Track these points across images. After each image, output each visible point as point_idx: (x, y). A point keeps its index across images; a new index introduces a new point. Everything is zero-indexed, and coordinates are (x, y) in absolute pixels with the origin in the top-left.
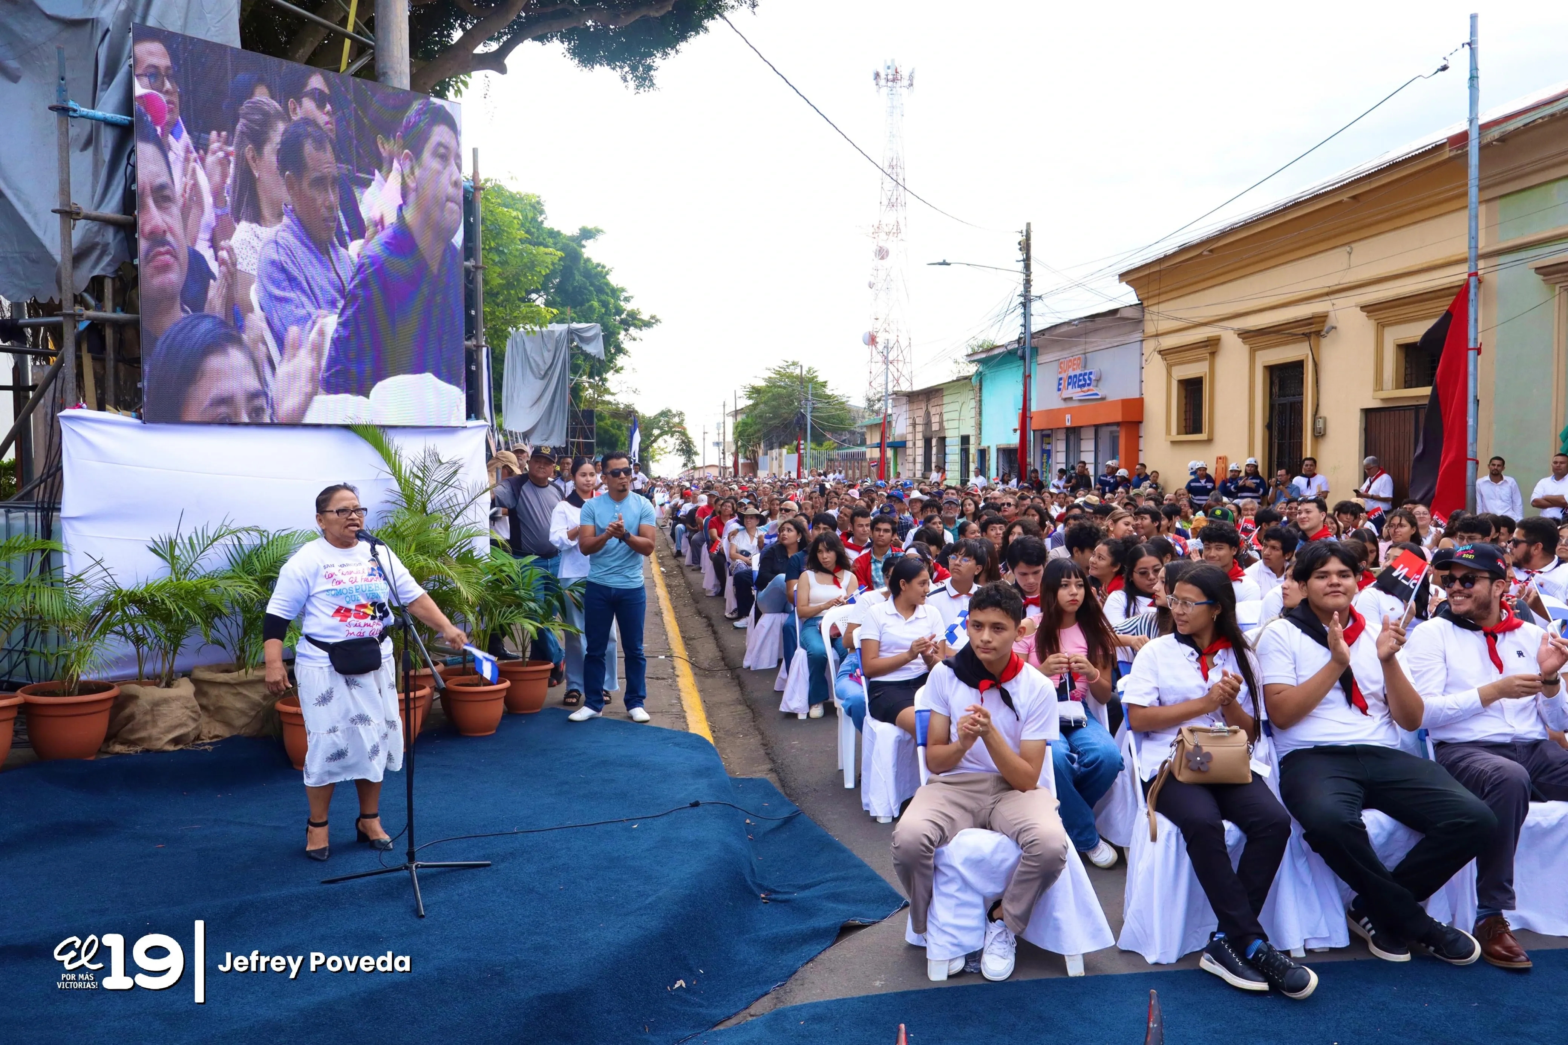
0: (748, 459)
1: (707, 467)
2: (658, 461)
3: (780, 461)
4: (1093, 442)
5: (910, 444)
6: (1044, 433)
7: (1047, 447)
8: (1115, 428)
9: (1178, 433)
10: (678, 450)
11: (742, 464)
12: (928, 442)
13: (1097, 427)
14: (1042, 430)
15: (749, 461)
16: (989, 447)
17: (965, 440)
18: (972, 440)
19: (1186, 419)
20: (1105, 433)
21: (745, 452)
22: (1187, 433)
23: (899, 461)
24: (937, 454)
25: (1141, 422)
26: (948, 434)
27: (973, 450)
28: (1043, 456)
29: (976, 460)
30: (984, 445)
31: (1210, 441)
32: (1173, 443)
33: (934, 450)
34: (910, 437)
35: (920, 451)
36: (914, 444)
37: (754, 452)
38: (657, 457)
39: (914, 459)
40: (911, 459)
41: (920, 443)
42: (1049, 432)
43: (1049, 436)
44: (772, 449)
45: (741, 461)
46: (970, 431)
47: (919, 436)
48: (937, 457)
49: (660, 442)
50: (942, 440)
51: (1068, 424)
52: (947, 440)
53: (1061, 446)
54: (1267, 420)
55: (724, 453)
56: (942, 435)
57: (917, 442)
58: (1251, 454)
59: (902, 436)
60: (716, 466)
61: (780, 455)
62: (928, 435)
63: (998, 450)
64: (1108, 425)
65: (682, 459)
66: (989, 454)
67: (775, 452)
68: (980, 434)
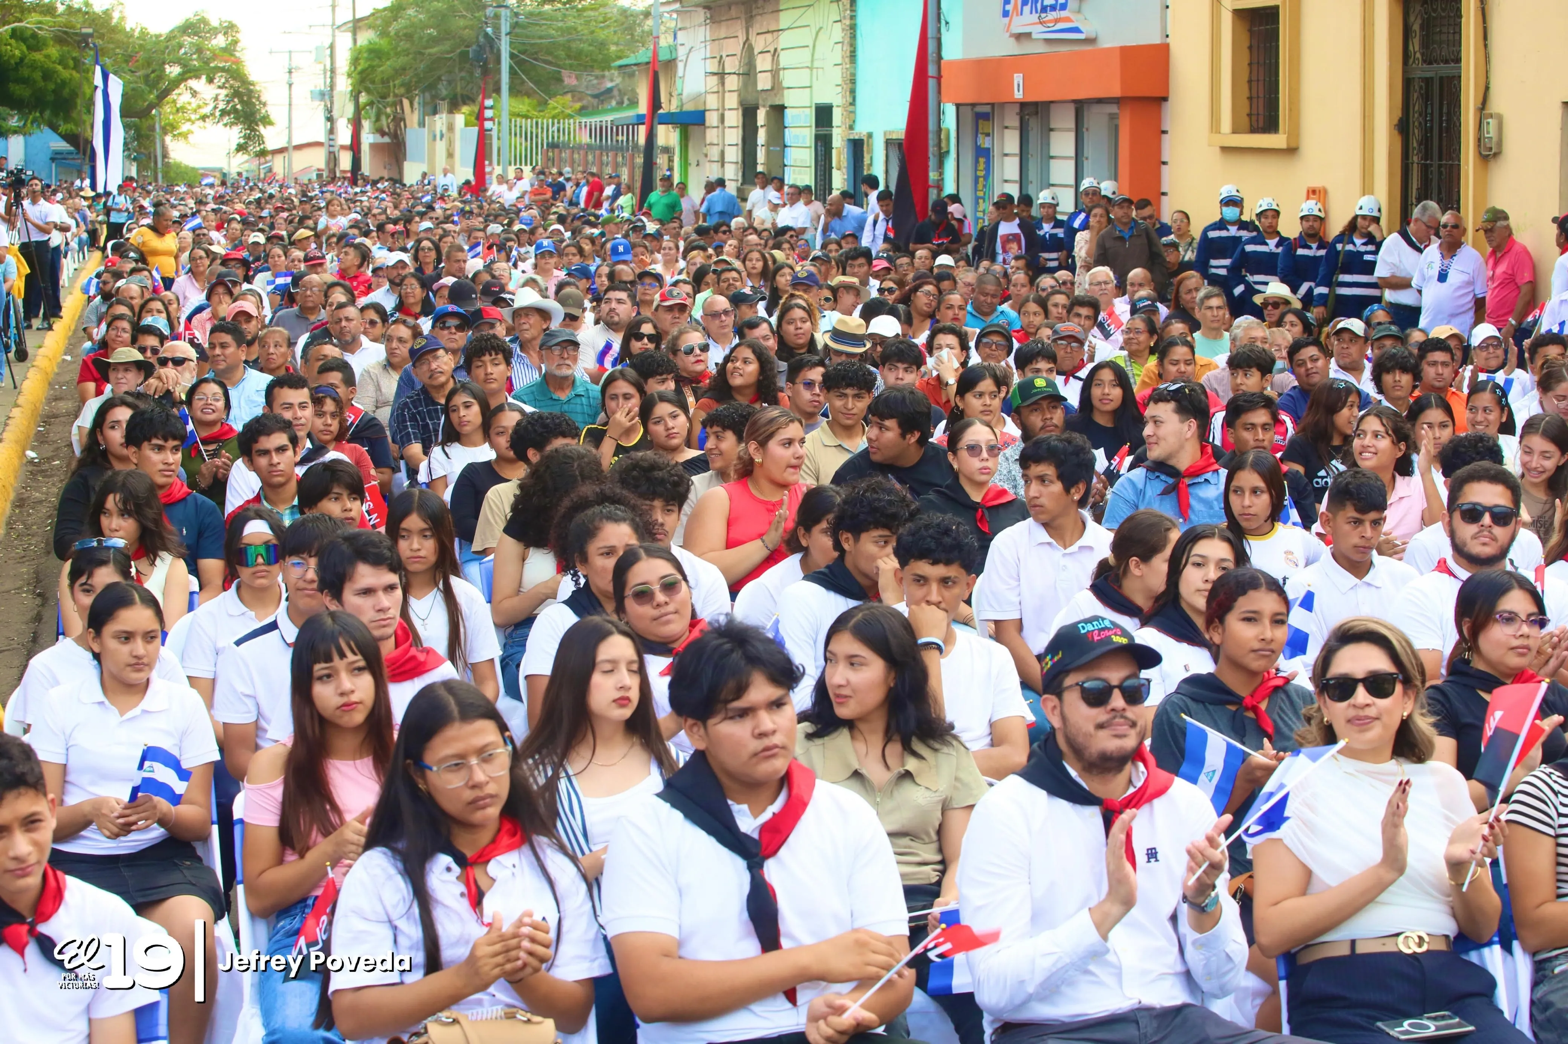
0: (383, 134)
1: (298, 147)
2: (185, 136)
3: (450, 143)
4: (1071, 136)
5: (712, 119)
6: (979, 109)
7: (985, 142)
8: (1113, 109)
9: (1234, 132)
10: (224, 113)
11: (373, 146)
12: (749, 113)
13: (1080, 107)
14: (973, 105)
15: (387, 139)
16: (870, 135)
17: (823, 114)
18: (837, 117)
19: (1250, 99)
20: (1096, 119)
21: (378, 119)
22: (1253, 130)
23: (692, 158)
24: (768, 145)
25: (1165, 99)
26: (789, 99)
27: (838, 141)
28: (977, 162)
29: (844, 164)
30: (861, 130)
31: (1291, 151)
32: (1225, 149)
33: (762, 136)
34: (712, 102)
35: (734, 136)
36: (722, 119)
37: (399, 120)
38: (185, 127)
39: (722, 153)
40: (714, 153)
41: (734, 118)
42: (987, 109)
43: (986, 117)
44: (435, 112)
45: (368, 138)
46: (832, 95)
47: (732, 101)
48: (768, 153)
49: (181, 96)
50: (779, 110)
51: (1019, 95)
52: (787, 111)
53: (1011, 142)
54: (1398, 113)
55: (330, 119)
56: (778, 102)
57: (727, 114)
58: (1367, 188)
59: (697, 97)
60: (318, 144)
61: (451, 128)
62: (751, 99)
63: (888, 143)
64: (1100, 101)
65: (235, 134)
66: (870, 151)
67: (440, 121)
68: (853, 103)
